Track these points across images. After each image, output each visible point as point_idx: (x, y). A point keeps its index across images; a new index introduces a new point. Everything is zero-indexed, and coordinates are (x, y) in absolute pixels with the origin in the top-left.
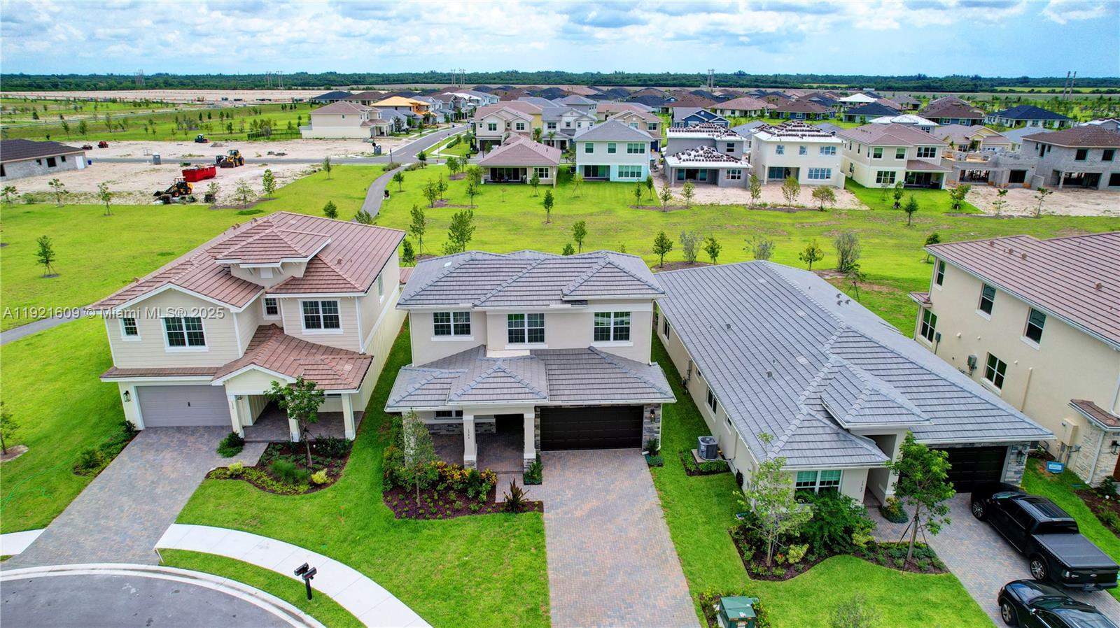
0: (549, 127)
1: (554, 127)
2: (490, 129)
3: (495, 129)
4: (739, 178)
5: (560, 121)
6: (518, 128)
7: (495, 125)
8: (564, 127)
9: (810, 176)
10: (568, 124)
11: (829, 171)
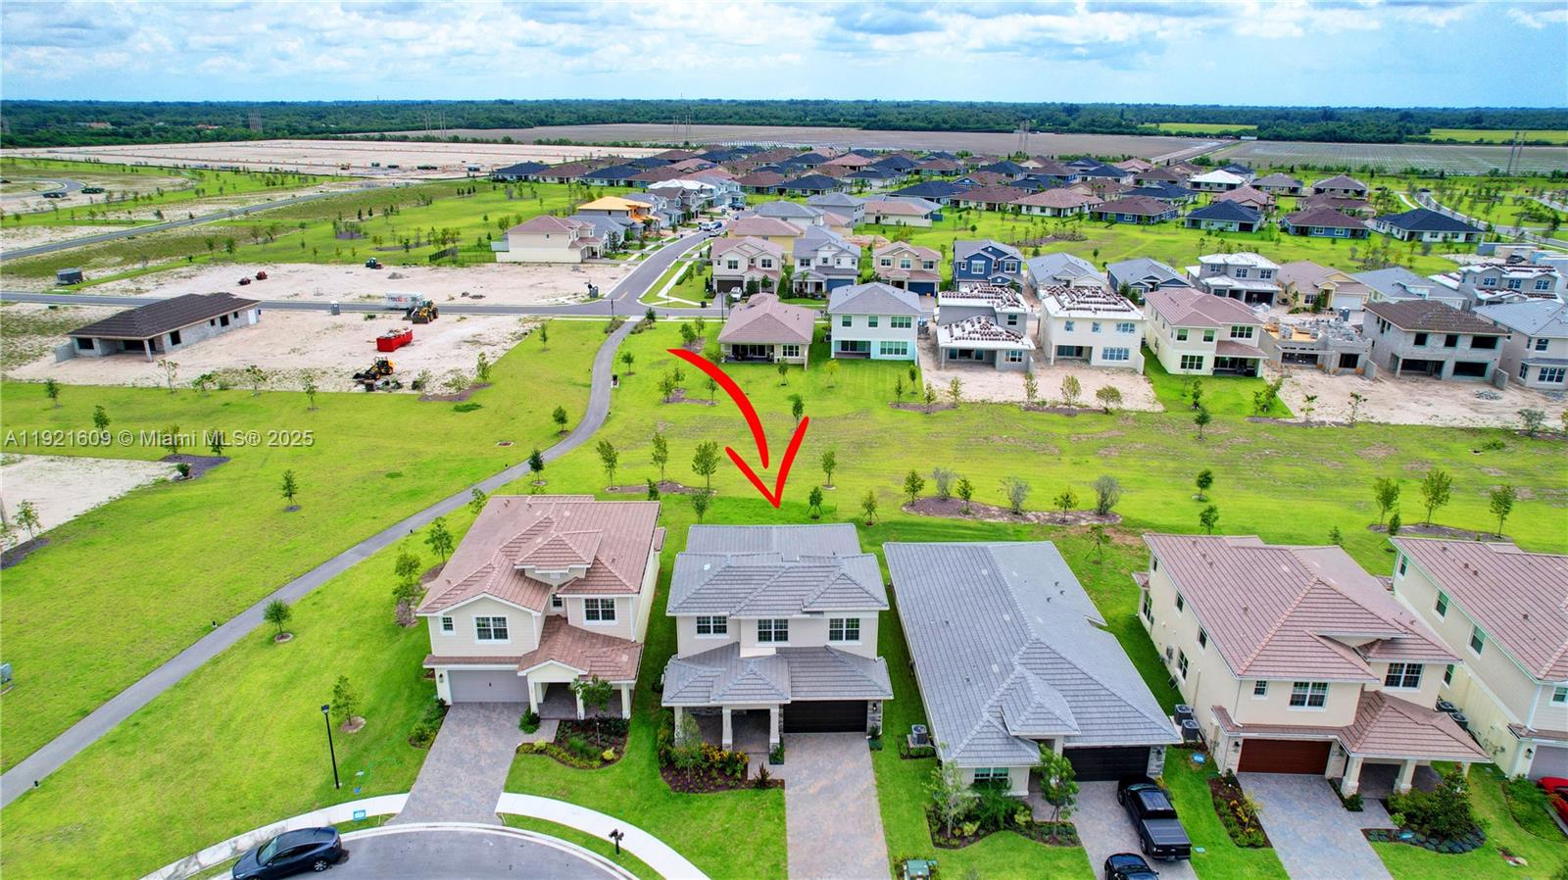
0: (802, 264)
1: (808, 264)
2: (730, 267)
3: (736, 267)
4: (1020, 360)
5: (815, 258)
6: (764, 266)
7: (736, 262)
8: (820, 263)
9: (1105, 357)
10: (825, 260)
11: (1127, 351)
